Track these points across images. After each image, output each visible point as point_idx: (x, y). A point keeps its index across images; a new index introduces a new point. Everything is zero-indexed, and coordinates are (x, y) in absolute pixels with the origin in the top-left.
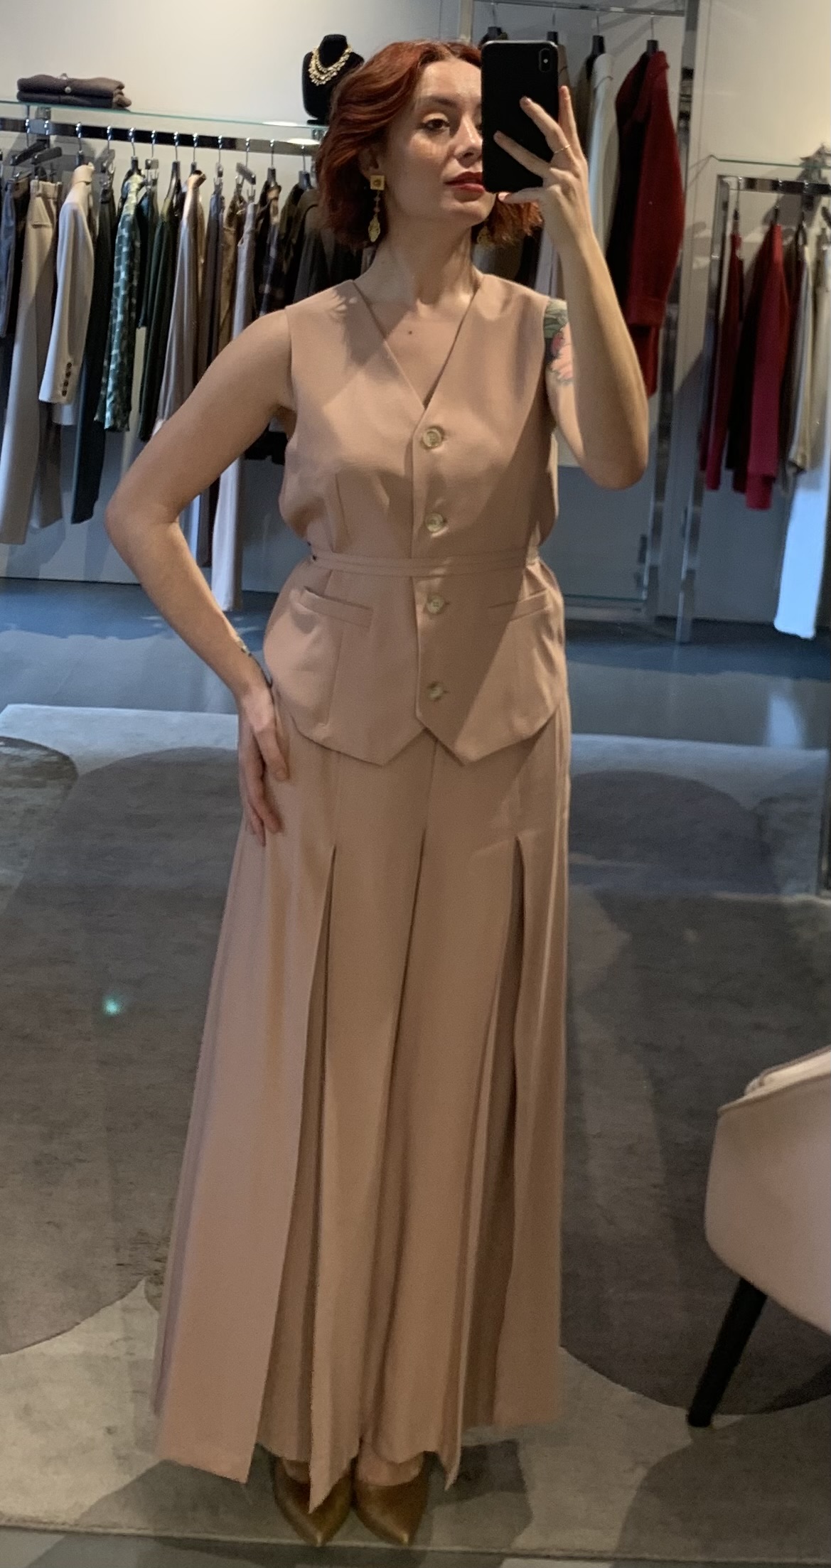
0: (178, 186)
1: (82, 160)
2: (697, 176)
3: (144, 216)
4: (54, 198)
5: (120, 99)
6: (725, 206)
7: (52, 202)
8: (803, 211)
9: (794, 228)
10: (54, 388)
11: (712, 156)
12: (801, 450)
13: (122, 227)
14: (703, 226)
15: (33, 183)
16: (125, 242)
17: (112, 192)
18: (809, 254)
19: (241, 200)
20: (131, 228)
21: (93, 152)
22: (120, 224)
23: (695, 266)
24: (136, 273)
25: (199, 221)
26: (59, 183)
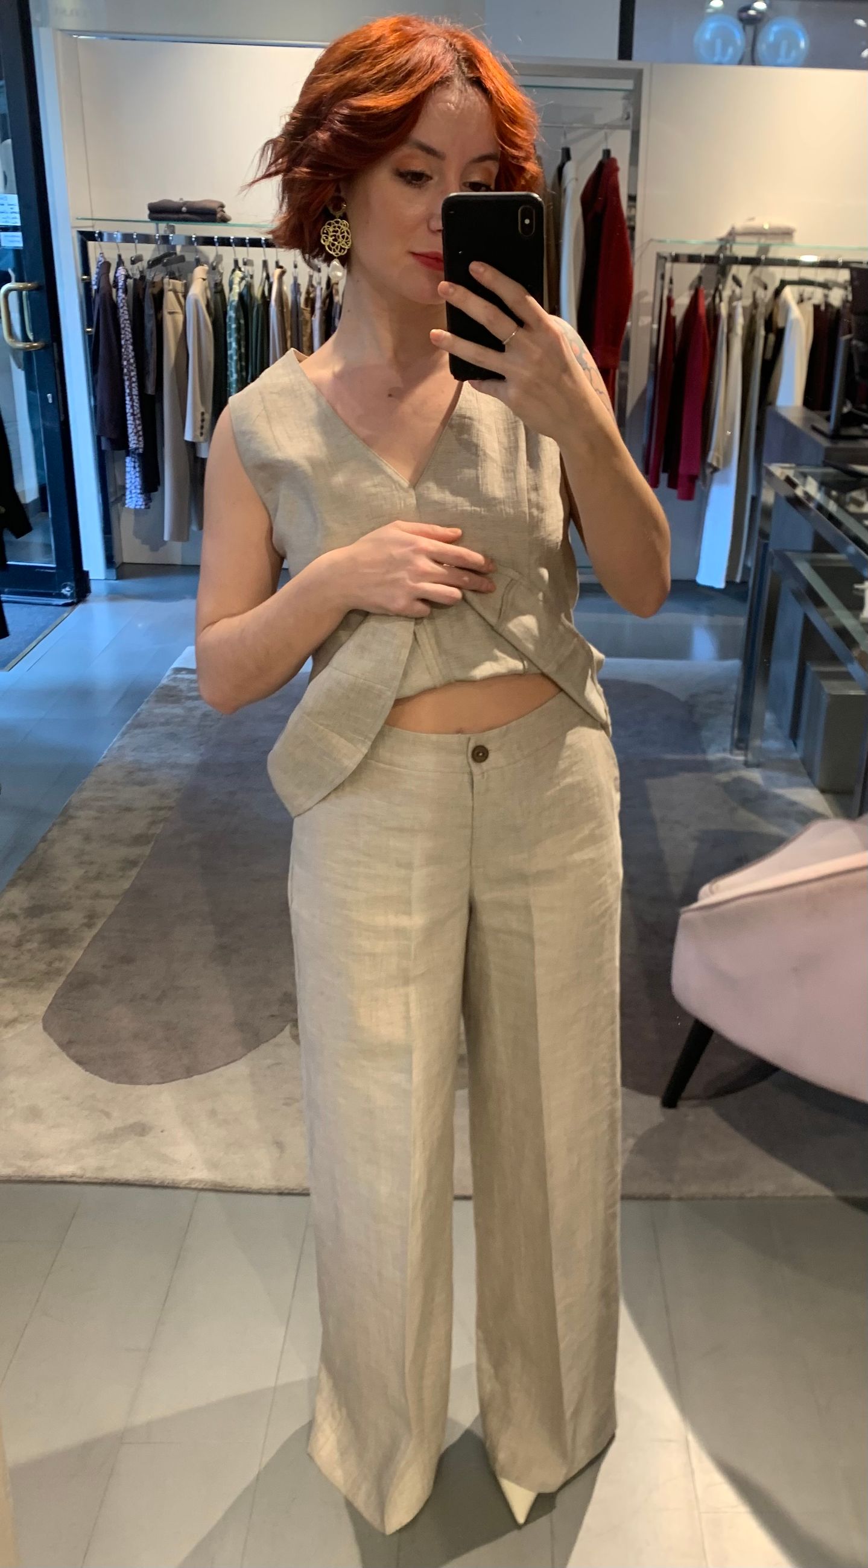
0: (268, 277)
1: (198, 263)
2: (641, 256)
3: (245, 300)
4: (182, 293)
5: (222, 216)
6: (663, 277)
7: (180, 295)
8: (719, 276)
9: (712, 292)
10: (194, 430)
11: (651, 240)
12: (716, 454)
13: (230, 310)
14: (646, 293)
15: (166, 280)
16: (233, 320)
17: (222, 286)
18: (724, 310)
19: (312, 286)
20: (237, 311)
21: (207, 258)
22: (228, 308)
23: (640, 324)
24: (243, 343)
25: (284, 304)
26: (185, 281)
